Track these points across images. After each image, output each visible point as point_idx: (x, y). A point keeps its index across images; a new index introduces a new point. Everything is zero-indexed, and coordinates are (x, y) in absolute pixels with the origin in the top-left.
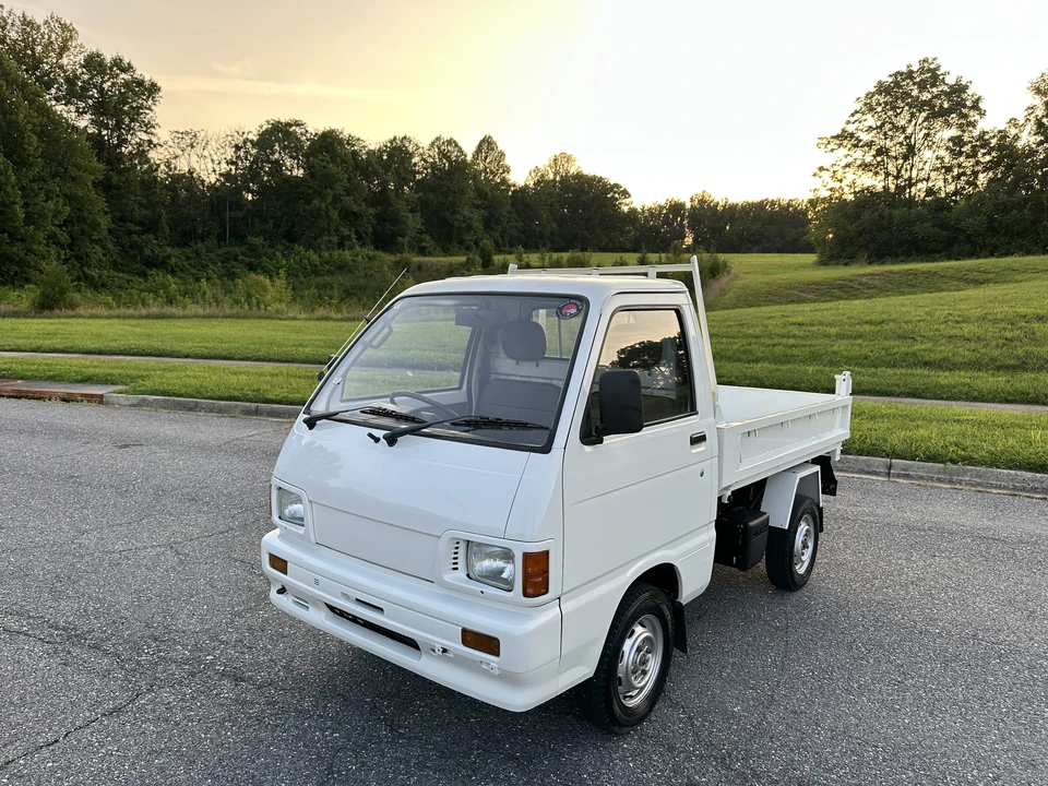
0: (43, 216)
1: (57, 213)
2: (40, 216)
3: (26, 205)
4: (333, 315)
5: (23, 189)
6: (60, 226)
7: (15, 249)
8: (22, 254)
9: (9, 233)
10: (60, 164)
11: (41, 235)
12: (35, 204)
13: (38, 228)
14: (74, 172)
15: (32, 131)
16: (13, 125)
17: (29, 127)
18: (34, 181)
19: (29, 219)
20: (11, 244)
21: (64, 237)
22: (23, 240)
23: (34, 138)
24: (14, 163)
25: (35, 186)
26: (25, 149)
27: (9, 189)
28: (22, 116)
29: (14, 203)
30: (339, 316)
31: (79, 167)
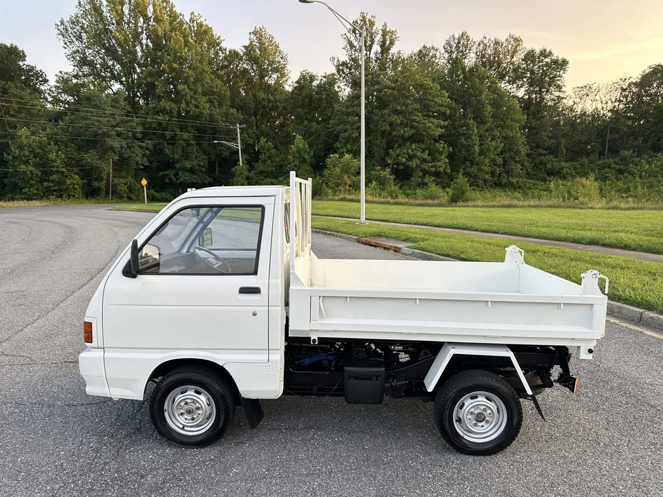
0: (489, 150)
1: (497, 147)
2: (488, 150)
3: (482, 144)
4: (623, 205)
5: (480, 137)
6: (498, 155)
7: (472, 169)
8: (476, 172)
9: (470, 161)
10: (501, 120)
11: (487, 161)
12: (486, 144)
13: (485, 157)
14: (509, 122)
15: (488, 104)
16: (479, 102)
17: (487, 102)
18: (486, 131)
19: (482, 153)
20: (471, 167)
21: (499, 160)
22: (478, 164)
23: (489, 108)
24: (477, 122)
25: (487, 134)
26: (483, 114)
27: (473, 137)
28: (484, 96)
29: (474, 144)
30: (627, 206)
31: (512, 120)
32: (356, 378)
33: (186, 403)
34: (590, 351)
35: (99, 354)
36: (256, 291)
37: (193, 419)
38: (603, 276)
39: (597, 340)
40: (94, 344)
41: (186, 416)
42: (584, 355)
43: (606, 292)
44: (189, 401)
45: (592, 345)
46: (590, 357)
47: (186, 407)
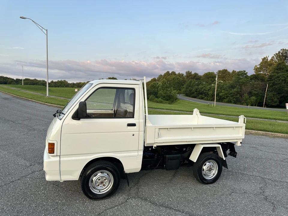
32: (171, 159)
33: (99, 180)
34: (241, 143)
35: (57, 159)
36: (134, 125)
37: (104, 185)
38: (245, 117)
39: (243, 139)
40: (55, 154)
41: (100, 186)
42: (239, 144)
43: (245, 122)
44: (100, 178)
45: (241, 141)
46: (240, 145)
47: (100, 181)
